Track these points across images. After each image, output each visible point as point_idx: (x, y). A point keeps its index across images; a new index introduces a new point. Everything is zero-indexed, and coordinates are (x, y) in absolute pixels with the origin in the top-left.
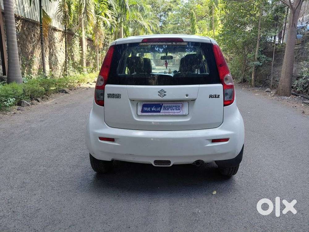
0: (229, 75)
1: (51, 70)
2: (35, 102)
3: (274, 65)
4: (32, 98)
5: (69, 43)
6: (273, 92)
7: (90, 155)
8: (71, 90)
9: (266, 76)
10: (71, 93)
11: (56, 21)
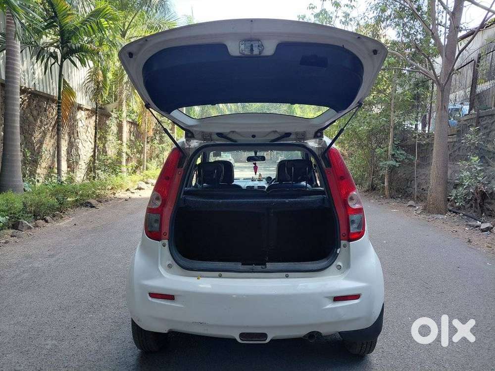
0: (354, 193)
1: (69, 169)
2: (41, 222)
3: (418, 165)
4: (36, 215)
5: (101, 129)
6: (420, 207)
7: (133, 322)
8: (101, 202)
9: (407, 181)
10: (101, 207)
11: (82, 94)
